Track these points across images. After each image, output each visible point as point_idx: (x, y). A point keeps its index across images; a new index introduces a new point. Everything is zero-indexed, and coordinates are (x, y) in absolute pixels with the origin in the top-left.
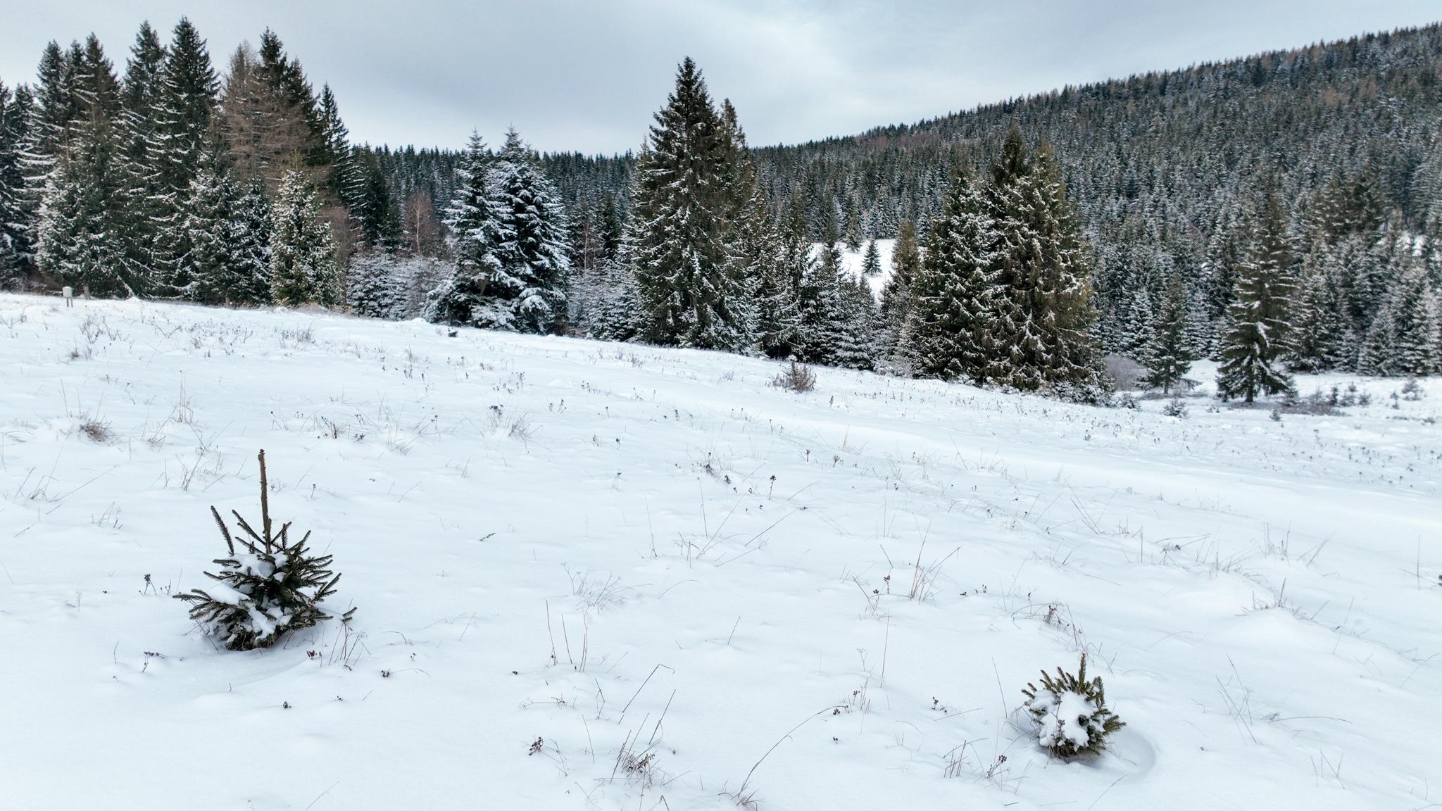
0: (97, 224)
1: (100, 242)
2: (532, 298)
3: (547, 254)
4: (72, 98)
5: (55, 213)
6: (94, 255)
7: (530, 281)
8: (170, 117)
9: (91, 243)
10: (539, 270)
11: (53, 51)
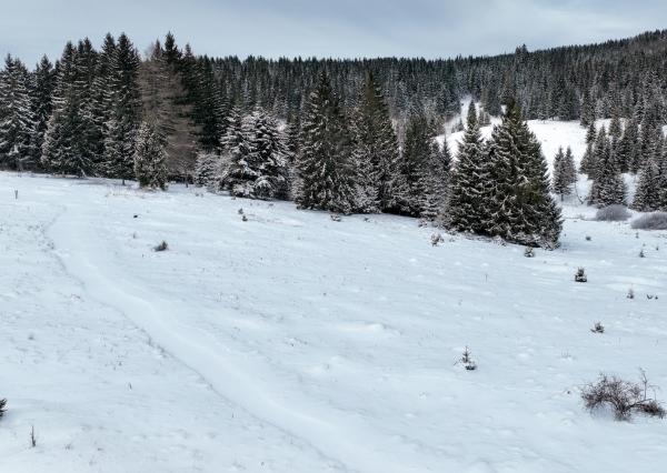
0: (69, 142)
1: (70, 151)
2: (263, 181)
3: (272, 158)
4: (76, 70)
5: (50, 138)
6: (66, 157)
7: (264, 172)
8: (115, 83)
9: (65, 151)
10: (269, 166)
11: (69, 46)
